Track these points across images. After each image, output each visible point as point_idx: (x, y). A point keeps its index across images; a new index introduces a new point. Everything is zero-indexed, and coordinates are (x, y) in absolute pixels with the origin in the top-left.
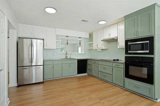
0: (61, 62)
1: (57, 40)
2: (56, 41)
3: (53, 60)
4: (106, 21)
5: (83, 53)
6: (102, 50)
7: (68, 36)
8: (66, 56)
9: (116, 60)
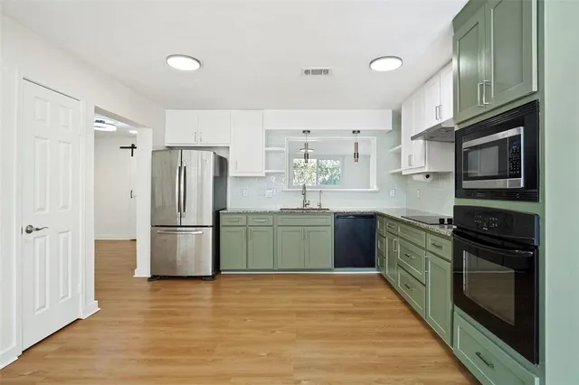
0: (270, 220)
1: (268, 149)
2: (267, 152)
3: (247, 213)
4: (401, 59)
5: (375, 188)
6: (428, 176)
7: (309, 132)
8: (305, 200)
9: (446, 222)
